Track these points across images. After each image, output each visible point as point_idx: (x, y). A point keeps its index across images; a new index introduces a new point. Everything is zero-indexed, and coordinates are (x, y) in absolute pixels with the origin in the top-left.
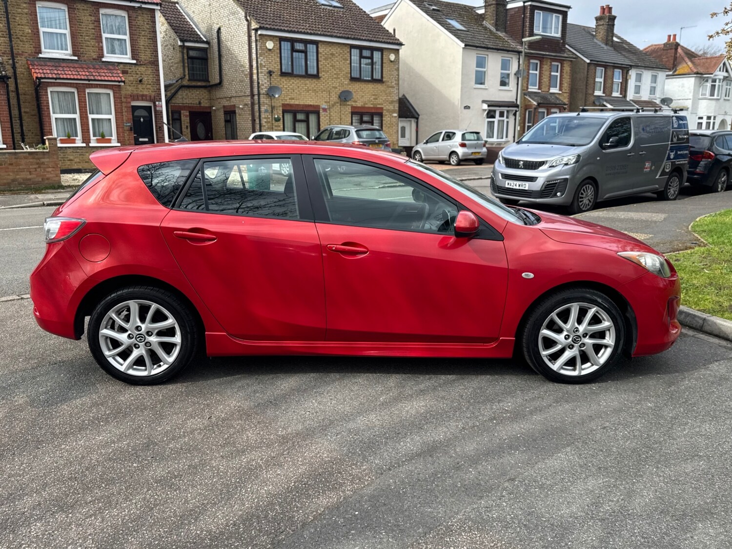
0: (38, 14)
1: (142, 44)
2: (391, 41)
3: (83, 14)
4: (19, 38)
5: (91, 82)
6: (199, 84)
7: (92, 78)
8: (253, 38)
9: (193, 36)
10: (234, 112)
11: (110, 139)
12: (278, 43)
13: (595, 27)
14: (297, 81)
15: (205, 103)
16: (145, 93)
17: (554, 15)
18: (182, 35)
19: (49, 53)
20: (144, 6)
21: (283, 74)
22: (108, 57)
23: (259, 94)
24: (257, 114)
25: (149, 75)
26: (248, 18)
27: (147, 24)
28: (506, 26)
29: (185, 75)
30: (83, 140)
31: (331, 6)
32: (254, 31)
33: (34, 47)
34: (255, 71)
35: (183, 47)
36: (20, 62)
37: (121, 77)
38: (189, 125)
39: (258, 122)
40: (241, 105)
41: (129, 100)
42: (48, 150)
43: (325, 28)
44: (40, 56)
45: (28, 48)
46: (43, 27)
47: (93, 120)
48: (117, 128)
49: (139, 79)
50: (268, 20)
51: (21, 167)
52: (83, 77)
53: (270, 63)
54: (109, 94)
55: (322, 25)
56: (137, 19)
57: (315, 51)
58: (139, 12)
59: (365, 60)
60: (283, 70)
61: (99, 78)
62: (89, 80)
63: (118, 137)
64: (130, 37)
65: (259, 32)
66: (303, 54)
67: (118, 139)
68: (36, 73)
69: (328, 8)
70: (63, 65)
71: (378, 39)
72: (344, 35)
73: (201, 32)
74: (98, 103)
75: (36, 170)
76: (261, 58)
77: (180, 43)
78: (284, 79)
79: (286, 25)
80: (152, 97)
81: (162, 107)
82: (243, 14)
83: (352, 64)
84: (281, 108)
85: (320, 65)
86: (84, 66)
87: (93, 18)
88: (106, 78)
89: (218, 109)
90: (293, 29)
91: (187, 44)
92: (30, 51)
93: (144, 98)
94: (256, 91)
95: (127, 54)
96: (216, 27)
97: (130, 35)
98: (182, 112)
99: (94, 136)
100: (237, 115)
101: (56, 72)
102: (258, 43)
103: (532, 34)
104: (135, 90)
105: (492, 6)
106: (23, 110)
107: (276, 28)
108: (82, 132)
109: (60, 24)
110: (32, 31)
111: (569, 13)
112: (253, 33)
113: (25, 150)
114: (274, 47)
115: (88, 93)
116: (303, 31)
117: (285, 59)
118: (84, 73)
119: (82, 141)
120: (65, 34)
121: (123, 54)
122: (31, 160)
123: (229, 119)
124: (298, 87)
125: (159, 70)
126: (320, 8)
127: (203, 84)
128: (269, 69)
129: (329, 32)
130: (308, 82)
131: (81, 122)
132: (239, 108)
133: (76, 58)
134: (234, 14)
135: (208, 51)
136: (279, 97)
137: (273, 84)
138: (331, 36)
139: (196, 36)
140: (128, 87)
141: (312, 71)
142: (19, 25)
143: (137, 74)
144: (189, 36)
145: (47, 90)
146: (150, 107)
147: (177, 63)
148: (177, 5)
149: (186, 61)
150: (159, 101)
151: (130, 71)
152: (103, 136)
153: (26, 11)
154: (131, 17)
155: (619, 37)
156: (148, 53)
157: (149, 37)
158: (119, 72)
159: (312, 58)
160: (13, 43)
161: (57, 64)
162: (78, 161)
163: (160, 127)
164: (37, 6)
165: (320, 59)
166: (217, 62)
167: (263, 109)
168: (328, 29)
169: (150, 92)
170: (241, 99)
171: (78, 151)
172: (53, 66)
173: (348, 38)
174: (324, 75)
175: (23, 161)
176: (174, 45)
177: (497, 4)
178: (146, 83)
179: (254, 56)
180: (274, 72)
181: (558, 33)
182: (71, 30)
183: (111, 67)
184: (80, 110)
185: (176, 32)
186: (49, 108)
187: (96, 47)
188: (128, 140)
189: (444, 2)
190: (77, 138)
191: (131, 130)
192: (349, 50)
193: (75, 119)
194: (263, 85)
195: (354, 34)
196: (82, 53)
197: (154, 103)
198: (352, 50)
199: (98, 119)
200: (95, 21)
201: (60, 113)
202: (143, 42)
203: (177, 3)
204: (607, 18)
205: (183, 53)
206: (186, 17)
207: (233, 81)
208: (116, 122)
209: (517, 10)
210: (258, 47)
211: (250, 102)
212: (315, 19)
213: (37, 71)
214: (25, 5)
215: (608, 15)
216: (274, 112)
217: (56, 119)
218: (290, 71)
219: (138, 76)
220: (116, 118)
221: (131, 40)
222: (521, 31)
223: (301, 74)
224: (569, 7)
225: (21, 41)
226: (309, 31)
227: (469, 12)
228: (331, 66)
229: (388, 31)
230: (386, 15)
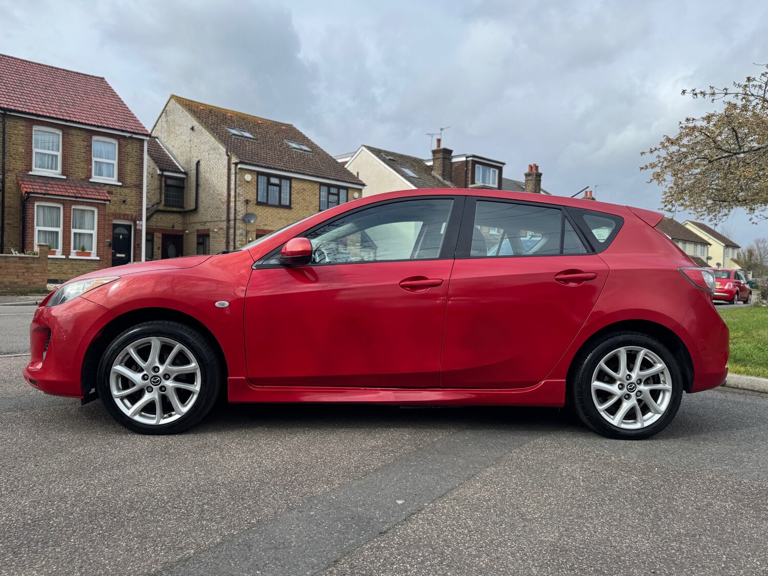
0: (33, 136)
1: (129, 169)
2: (356, 182)
3: (76, 139)
4: (11, 156)
5: (78, 199)
6: (174, 209)
7: (80, 195)
8: (233, 171)
9: (171, 167)
10: (208, 235)
11: (90, 253)
12: (255, 176)
13: (524, 182)
14: (271, 210)
15: (178, 227)
16: (127, 213)
17: (492, 169)
18: (162, 165)
19: (39, 171)
20: (134, 136)
21: (259, 204)
22: (95, 179)
23: (235, 219)
24: (232, 237)
25: (133, 196)
26: (229, 153)
27: (136, 152)
28: (451, 177)
29: (161, 201)
30: (63, 252)
31: (302, 150)
32: (234, 165)
33: (25, 165)
34: (232, 199)
35: (161, 176)
36: (10, 178)
37: (107, 197)
38: (160, 246)
39: (233, 244)
40: (216, 229)
41: (111, 218)
42: (38, 256)
43: (298, 167)
44: (30, 173)
45: (19, 165)
46: (36, 148)
47: (75, 234)
48: (98, 242)
49: (123, 199)
50: (247, 156)
51: (9, 271)
52: (71, 195)
53: (247, 193)
54: (94, 211)
55: (295, 164)
56: (127, 147)
57: (288, 185)
58: (129, 141)
59: (332, 196)
60: (259, 200)
61: (86, 196)
62: (77, 197)
63: (97, 251)
64: (118, 162)
65: (239, 166)
66: (278, 188)
67: (97, 253)
68: (25, 188)
69: (299, 151)
70: (51, 182)
71: (344, 180)
72: (315, 174)
73: (179, 164)
74: (82, 218)
75: (24, 274)
76: (240, 188)
77: (159, 172)
78: (259, 208)
79: (263, 162)
80: (134, 217)
81: (142, 226)
82: (224, 150)
83: (321, 199)
84: (255, 233)
85: (292, 198)
86: (72, 185)
87: (85, 143)
88: (93, 197)
89: (191, 233)
90: (270, 166)
91: (166, 173)
92: (21, 169)
93: (126, 217)
94: (232, 216)
95: (113, 177)
96: (195, 160)
97: (119, 160)
98: (155, 234)
99: (75, 249)
100: (211, 238)
101: (45, 188)
102: (237, 175)
103: (473, 182)
104: (118, 209)
105: (439, 160)
106: (6, 222)
107: (255, 163)
108: (63, 245)
109: (52, 146)
110: (25, 151)
111: (504, 169)
112: (233, 166)
113: (14, 255)
114: (252, 179)
115: (73, 209)
116: (279, 168)
117: (261, 191)
118: (72, 191)
119: (61, 253)
120: (56, 156)
121: (110, 177)
122: (20, 265)
123: (201, 241)
124: (272, 215)
125: (142, 193)
126: (293, 151)
127: (178, 210)
128: (246, 198)
129: (301, 170)
130: (281, 211)
131: (63, 236)
132: (213, 231)
133: (65, 177)
134: (214, 149)
135: (185, 181)
136: (254, 222)
137: (249, 211)
138: (304, 174)
139: (175, 167)
140: (111, 207)
141: (285, 202)
142: (13, 144)
143: (122, 195)
144: (168, 166)
145: (34, 204)
146: (130, 226)
147: (155, 190)
148: (156, 139)
149: (163, 188)
150: (140, 221)
151: (114, 192)
152: (83, 249)
153: (22, 132)
154: (121, 145)
155: (544, 192)
156: (134, 177)
157: (136, 163)
158: (105, 192)
159: (285, 191)
160: (6, 160)
161: (46, 182)
162: (56, 272)
163: (138, 245)
164: (34, 129)
165: (292, 193)
166: (194, 191)
167: (238, 232)
168: (300, 168)
169: (132, 212)
170: (216, 223)
171: (57, 262)
172: (42, 183)
173: (318, 177)
174: (295, 206)
175: (12, 265)
176: (152, 174)
177: (444, 158)
178: (129, 203)
179: (233, 186)
180: (250, 201)
181: (495, 184)
182: (63, 152)
183: (97, 187)
184: (64, 224)
185: (156, 163)
186: (33, 221)
187: (85, 169)
188: (106, 255)
189: (398, 154)
190: (57, 250)
191: (110, 245)
192: (318, 187)
193: (57, 233)
194: (240, 212)
195: (323, 173)
196: (71, 174)
197: (135, 223)
198: (322, 187)
199: (80, 234)
200: (86, 146)
201: (44, 226)
202: (130, 167)
203: (157, 138)
204: (535, 175)
205: (161, 181)
206: (165, 150)
207: (209, 207)
208: (98, 237)
209: (460, 163)
210: (237, 179)
211: (225, 227)
212: (288, 159)
213: (27, 186)
214: (22, 128)
215: (535, 172)
216: (248, 236)
217: (39, 231)
218: (265, 201)
219: (122, 197)
220: (98, 233)
221: (118, 165)
222: (464, 181)
223: (275, 204)
224: (504, 164)
225: (13, 159)
226: (284, 169)
227: (419, 164)
228: (302, 199)
229: (352, 173)
230: (346, 162)
